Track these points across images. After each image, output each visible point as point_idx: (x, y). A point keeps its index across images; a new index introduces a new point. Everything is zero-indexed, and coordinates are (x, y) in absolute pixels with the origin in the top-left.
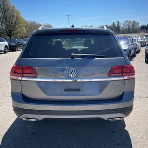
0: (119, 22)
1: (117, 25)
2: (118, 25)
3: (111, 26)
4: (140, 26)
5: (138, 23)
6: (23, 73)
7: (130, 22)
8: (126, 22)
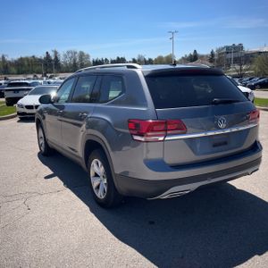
0: (56, 53)
1: (53, 58)
2: (56, 57)
3: (43, 58)
4: (91, 60)
5: (88, 56)
6: (166, 131)
7: (75, 53)
8: (68, 52)
